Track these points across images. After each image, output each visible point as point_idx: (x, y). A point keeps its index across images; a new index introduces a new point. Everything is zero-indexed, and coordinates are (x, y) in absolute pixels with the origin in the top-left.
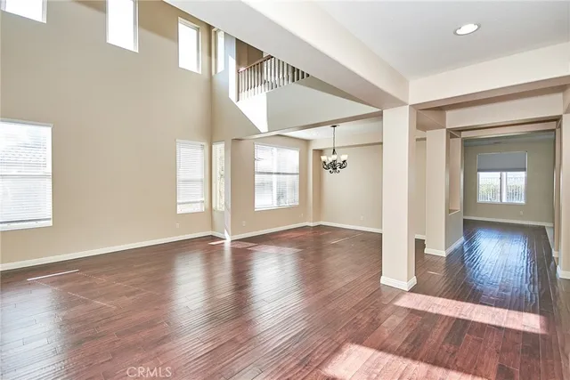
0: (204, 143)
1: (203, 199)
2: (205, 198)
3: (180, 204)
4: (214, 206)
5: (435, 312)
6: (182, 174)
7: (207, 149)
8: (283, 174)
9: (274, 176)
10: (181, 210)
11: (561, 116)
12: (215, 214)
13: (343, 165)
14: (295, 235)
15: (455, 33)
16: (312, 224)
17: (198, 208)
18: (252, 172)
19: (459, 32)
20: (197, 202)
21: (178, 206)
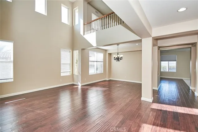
0: (70, 50)
1: (70, 71)
2: (71, 70)
3: (62, 72)
4: (74, 73)
5: (165, 110)
6: (63, 61)
7: (71, 52)
8: (98, 62)
9: (95, 62)
10: (62, 75)
11: (197, 42)
12: (74, 76)
13: (121, 58)
14: (103, 83)
15: (177, 11)
16: (108, 79)
17: (68, 74)
18: (88, 61)
19: (179, 11)
20: (68, 72)
21: (61, 73)
